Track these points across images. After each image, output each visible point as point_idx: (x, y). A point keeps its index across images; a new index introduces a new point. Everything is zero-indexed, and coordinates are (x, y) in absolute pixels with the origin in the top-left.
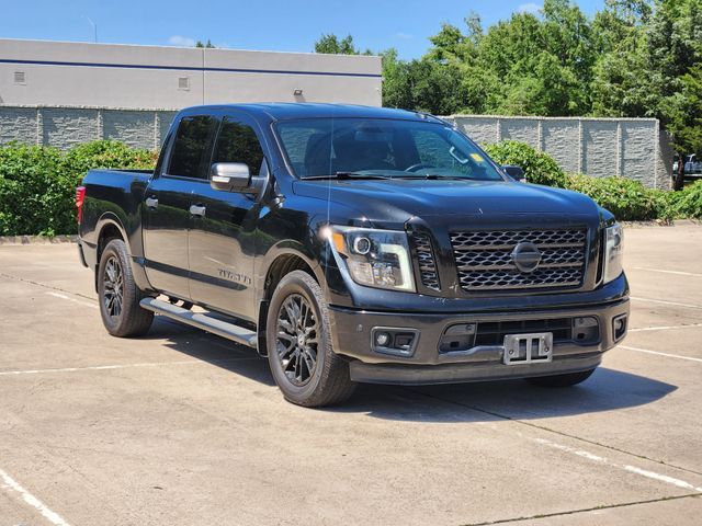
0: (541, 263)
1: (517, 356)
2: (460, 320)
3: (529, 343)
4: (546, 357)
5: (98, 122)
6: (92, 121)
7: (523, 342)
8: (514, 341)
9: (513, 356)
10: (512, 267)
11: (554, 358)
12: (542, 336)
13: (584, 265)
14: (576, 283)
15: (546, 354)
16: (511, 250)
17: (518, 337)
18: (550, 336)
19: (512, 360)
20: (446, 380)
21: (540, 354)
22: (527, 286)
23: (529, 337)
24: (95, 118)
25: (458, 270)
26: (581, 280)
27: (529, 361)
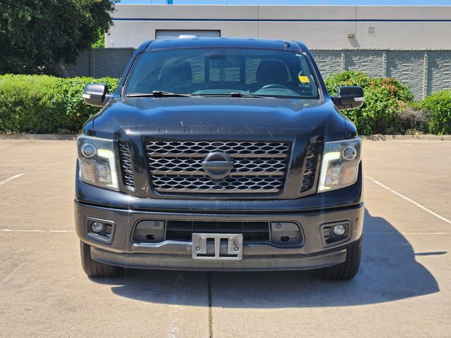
0: (233, 171)
1: (205, 252)
2: (151, 217)
3: (217, 242)
4: (236, 256)
5: (383, 59)
6: (379, 59)
7: (211, 241)
8: (200, 239)
9: (199, 252)
10: (202, 173)
11: (244, 257)
12: (231, 236)
13: (285, 175)
14: (275, 190)
15: (235, 253)
16: (202, 159)
17: (204, 236)
18: (240, 237)
19: (198, 255)
20: (158, 267)
21: (229, 253)
22: (218, 191)
23: (217, 236)
24: (381, 56)
25: (150, 174)
26: (281, 188)
27: (217, 257)
